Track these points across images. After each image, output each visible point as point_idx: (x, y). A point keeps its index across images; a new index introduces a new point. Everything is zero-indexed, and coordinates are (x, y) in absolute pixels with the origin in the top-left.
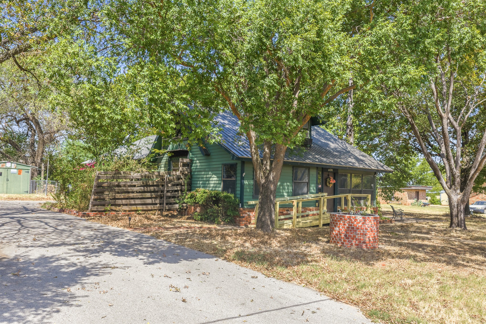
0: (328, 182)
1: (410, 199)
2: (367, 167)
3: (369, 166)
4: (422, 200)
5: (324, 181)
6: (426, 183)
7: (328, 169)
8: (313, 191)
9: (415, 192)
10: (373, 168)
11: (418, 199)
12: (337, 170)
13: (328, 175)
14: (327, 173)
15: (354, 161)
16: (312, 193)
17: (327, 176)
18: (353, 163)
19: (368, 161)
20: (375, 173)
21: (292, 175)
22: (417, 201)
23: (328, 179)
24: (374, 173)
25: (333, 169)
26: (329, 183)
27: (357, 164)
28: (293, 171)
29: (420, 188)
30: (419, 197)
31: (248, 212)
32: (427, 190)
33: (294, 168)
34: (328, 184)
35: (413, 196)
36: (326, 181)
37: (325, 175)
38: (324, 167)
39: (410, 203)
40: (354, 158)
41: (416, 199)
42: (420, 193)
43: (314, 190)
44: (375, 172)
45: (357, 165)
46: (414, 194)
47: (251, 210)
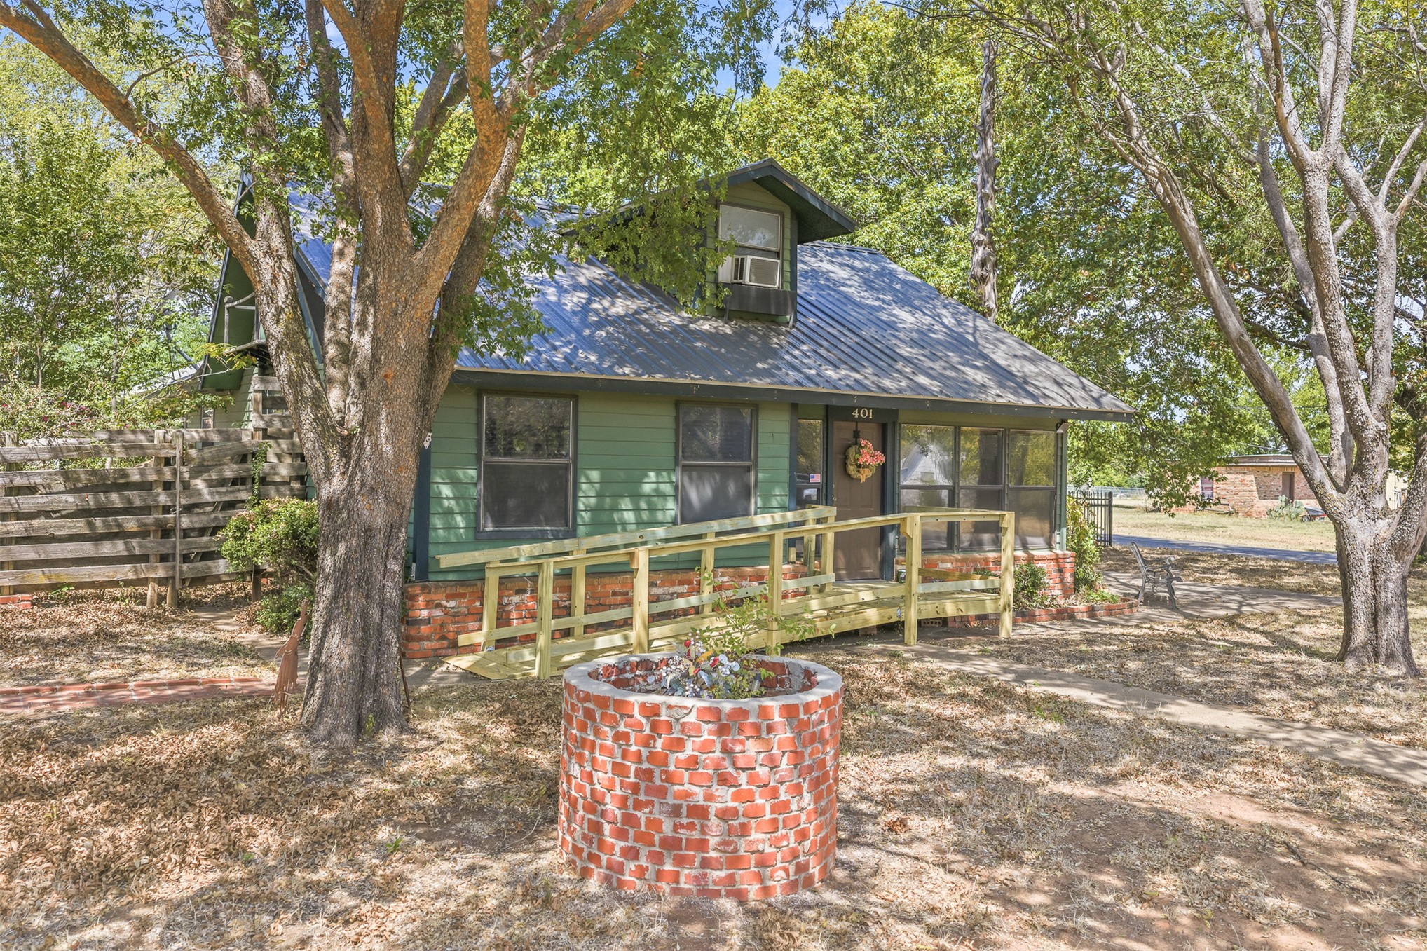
0: (851, 460)
1: (1265, 498)
4: (1304, 502)
5: (836, 460)
7: (853, 409)
9: (1279, 476)
11: (1291, 497)
12: (895, 412)
14: (852, 425)
16: (769, 509)
17: (849, 436)
21: (672, 439)
22: (1287, 503)
23: (852, 451)
25: (876, 411)
26: (859, 466)
30: (1296, 490)
31: (449, 597)
33: (684, 408)
34: (852, 469)
35: (1273, 488)
36: (846, 457)
37: (842, 431)
38: (834, 402)
39: (1263, 511)
41: (1284, 498)
42: (1299, 478)
46: (1277, 482)
47: (460, 590)
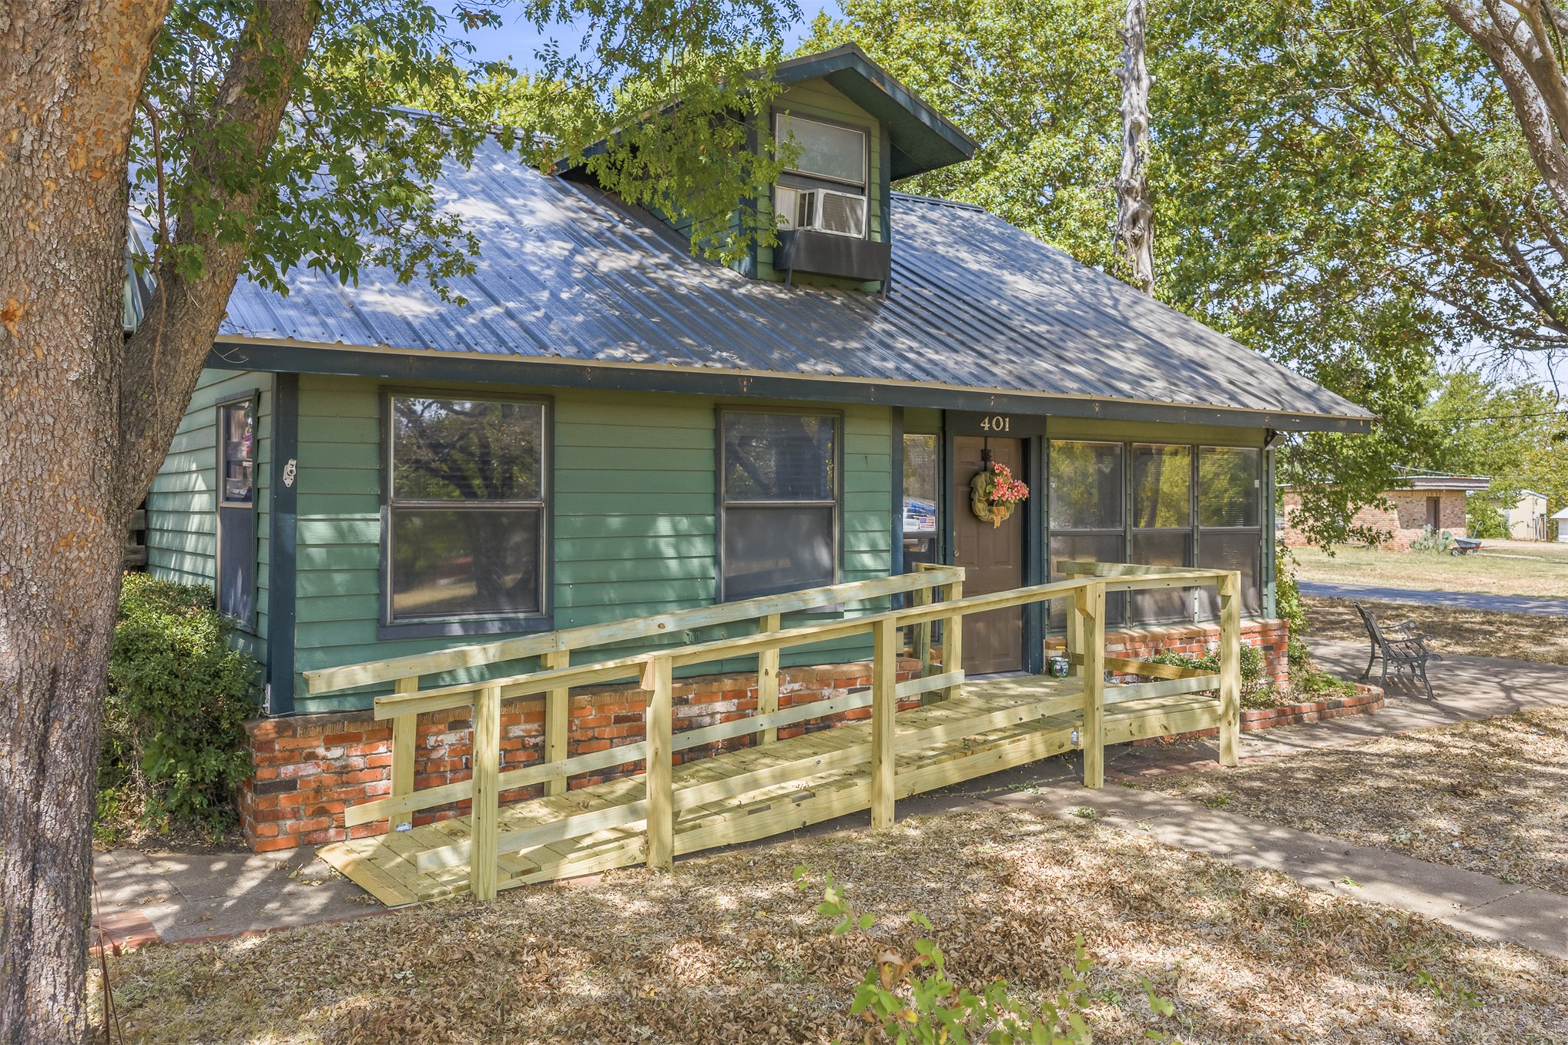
1: (1407, 527)
2: (1217, 401)
3: (1233, 398)
4: (1453, 530)
5: (958, 494)
6: (1465, 467)
7: (982, 416)
8: (868, 560)
9: (1424, 502)
10: (1256, 405)
11: (1436, 526)
12: (1042, 420)
13: (985, 456)
14: (980, 442)
15: (1138, 365)
16: (863, 573)
17: (975, 458)
18: (1137, 381)
19: (1225, 364)
20: (1270, 435)
21: (710, 465)
22: (1434, 533)
24: (1261, 438)
26: (991, 503)
27: (1160, 384)
28: (717, 434)
29: (1443, 486)
30: (1442, 518)
31: (330, 742)
32: (1469, 493)
33: (727, 416)
34: (981, 508)
35: (1416, 516)
36: (972, 490)
39: (1406, 541)
40: (1139, 352)
41: (1429, 527)
42: (1445, 504)
43: (874, 551)
44: (1270, 429)
45: (1158, 389)
46: (1421, 509)
47: (351, 729)
